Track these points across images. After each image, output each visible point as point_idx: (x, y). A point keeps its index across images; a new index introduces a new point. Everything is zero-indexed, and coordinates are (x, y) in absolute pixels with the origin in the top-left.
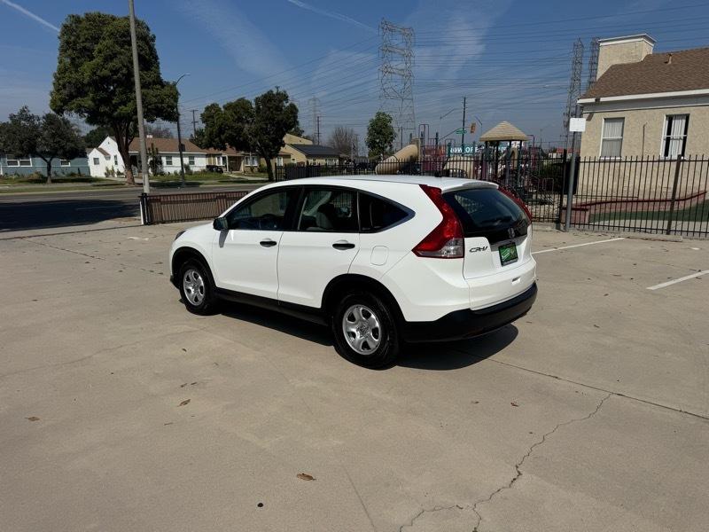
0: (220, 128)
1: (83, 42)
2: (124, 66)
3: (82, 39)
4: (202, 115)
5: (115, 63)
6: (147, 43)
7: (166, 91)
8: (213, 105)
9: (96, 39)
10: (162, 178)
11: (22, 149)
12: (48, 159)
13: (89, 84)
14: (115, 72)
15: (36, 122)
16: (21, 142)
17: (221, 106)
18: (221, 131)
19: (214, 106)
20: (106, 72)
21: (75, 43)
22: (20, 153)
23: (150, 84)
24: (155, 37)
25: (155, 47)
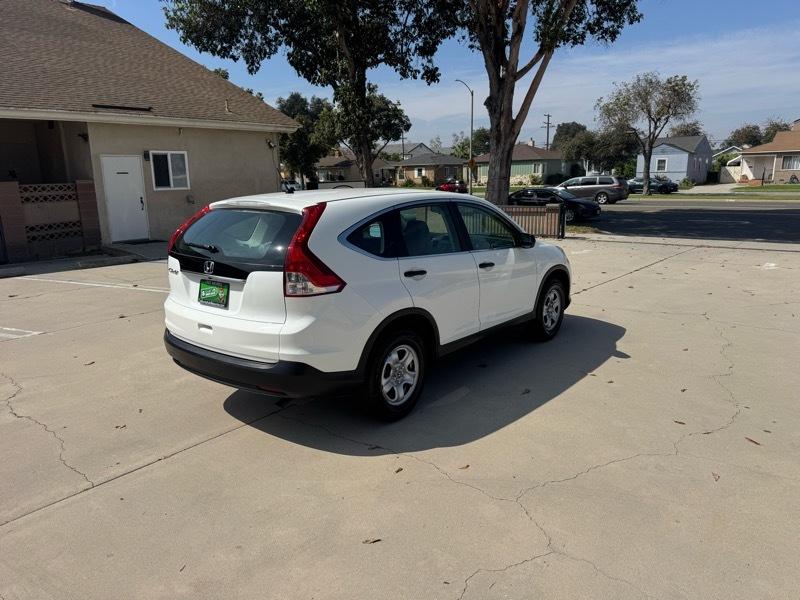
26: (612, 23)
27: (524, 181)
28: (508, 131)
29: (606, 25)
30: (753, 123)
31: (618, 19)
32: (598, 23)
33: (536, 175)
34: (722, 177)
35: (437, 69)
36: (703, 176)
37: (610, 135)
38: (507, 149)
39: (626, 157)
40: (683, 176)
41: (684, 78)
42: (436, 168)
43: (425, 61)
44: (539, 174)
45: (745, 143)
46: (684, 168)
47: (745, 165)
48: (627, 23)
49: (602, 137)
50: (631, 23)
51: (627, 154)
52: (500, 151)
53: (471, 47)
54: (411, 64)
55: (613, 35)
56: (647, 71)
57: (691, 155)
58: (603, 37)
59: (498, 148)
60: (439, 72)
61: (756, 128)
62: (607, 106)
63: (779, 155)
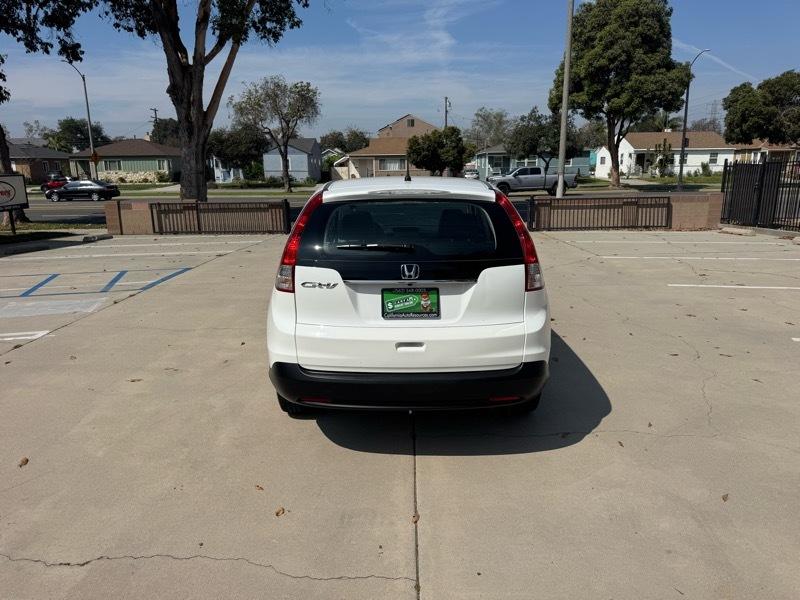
0: (743, 115)
1: (589, 31)
2: (624, 51)
3: (589, 28)
4: (725, 99)
5: (616, 50)
6: (660, 20)
7: (673, 74)
8: (744, 85)
9: (601, 26)
10: (671, 179)
11: (524, 150)
12: (547, 159)
13: (585, 78)
14: (612, 60)
15: (544, 122)
16: (525, 143)
17: (755, 87)
18: (744, 119)
19: (745, 87)
20: (603, 62)
21: (581, 33)
22: (522, 153)
23: (653, 68)
24: (671, 10)
25: (670, 23)
26: (274, 24)
27: (149, 178)
28: (200, 123)
29: (269, 25)
30: (338, 130)
31: (280, 22)
32: (263, 21)
33: (162, 171)
34: (333, 175)
35: (78, 46)
36: (319, 176)
37: (238, 133)
38: (201, 141)
39: (255, 155)
40: (306, 175)
41: (309, 84)
42: (32, 162)
43: (61, 34)
44: (166, 171)
45: (338, 147)
46: (305, 167)
47: (351, 165)
48: (288, 26)
49: (231, 135)
50: (292, 27)
51: (256, 153)
52: (193, 144)
53: (117, 25)
54: (38, 34)
55: (276, 36)
56: (274, 74)
57: (309, 155)
58: (265, 37)
59: (190, 142)
60: (82, 49)
61: (341, 134)
62: (240, 104)
63: (376, 157)
